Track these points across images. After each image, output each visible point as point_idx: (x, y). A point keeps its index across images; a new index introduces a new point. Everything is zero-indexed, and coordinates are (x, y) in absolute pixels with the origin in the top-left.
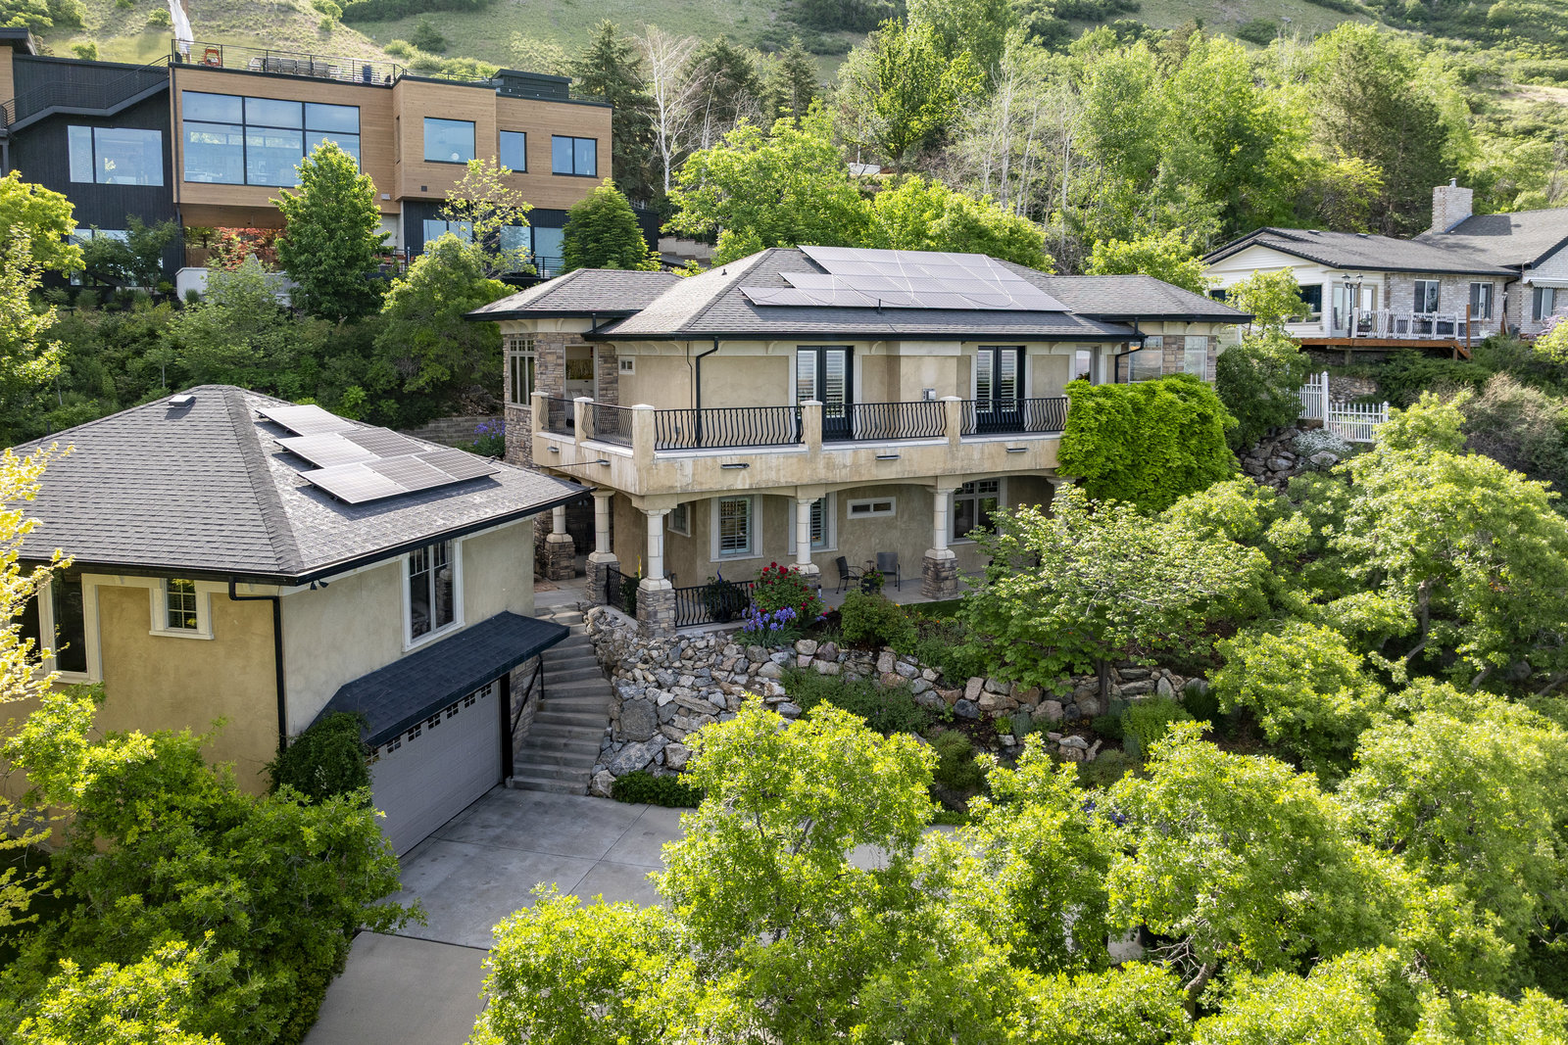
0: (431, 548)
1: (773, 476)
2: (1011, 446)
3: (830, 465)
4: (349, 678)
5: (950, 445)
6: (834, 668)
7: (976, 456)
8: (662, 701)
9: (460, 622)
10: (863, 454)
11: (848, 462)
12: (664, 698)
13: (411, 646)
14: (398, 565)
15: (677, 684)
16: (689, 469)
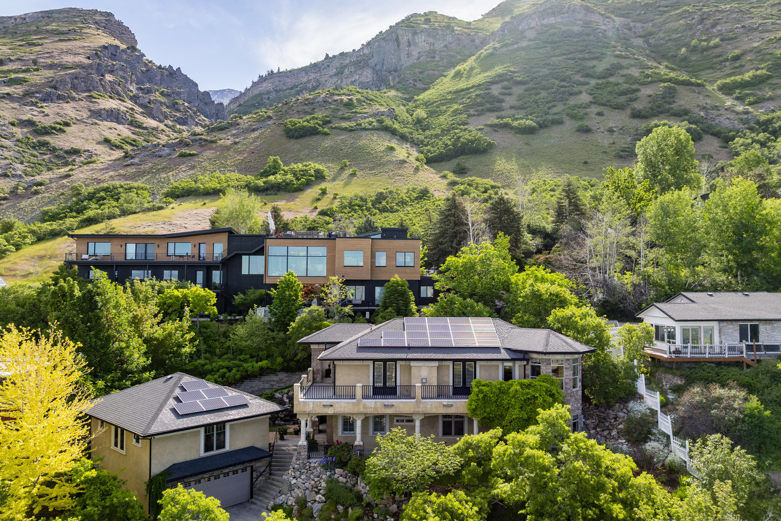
0: (215, 426)
1: (342, 410)
2: (445, 404)
3: (365, 407)
4: (176, 462)
5: (417, 402)
6: (344, 480)
7: (429, 407)
8: (292, 483)
9: (228, 448)
10: (379, 404)
11: (373, 406)
12: (294, 481)
13: (202, 454)
14: (199, 431)
15: (300, 477)
16: (311, 406)
